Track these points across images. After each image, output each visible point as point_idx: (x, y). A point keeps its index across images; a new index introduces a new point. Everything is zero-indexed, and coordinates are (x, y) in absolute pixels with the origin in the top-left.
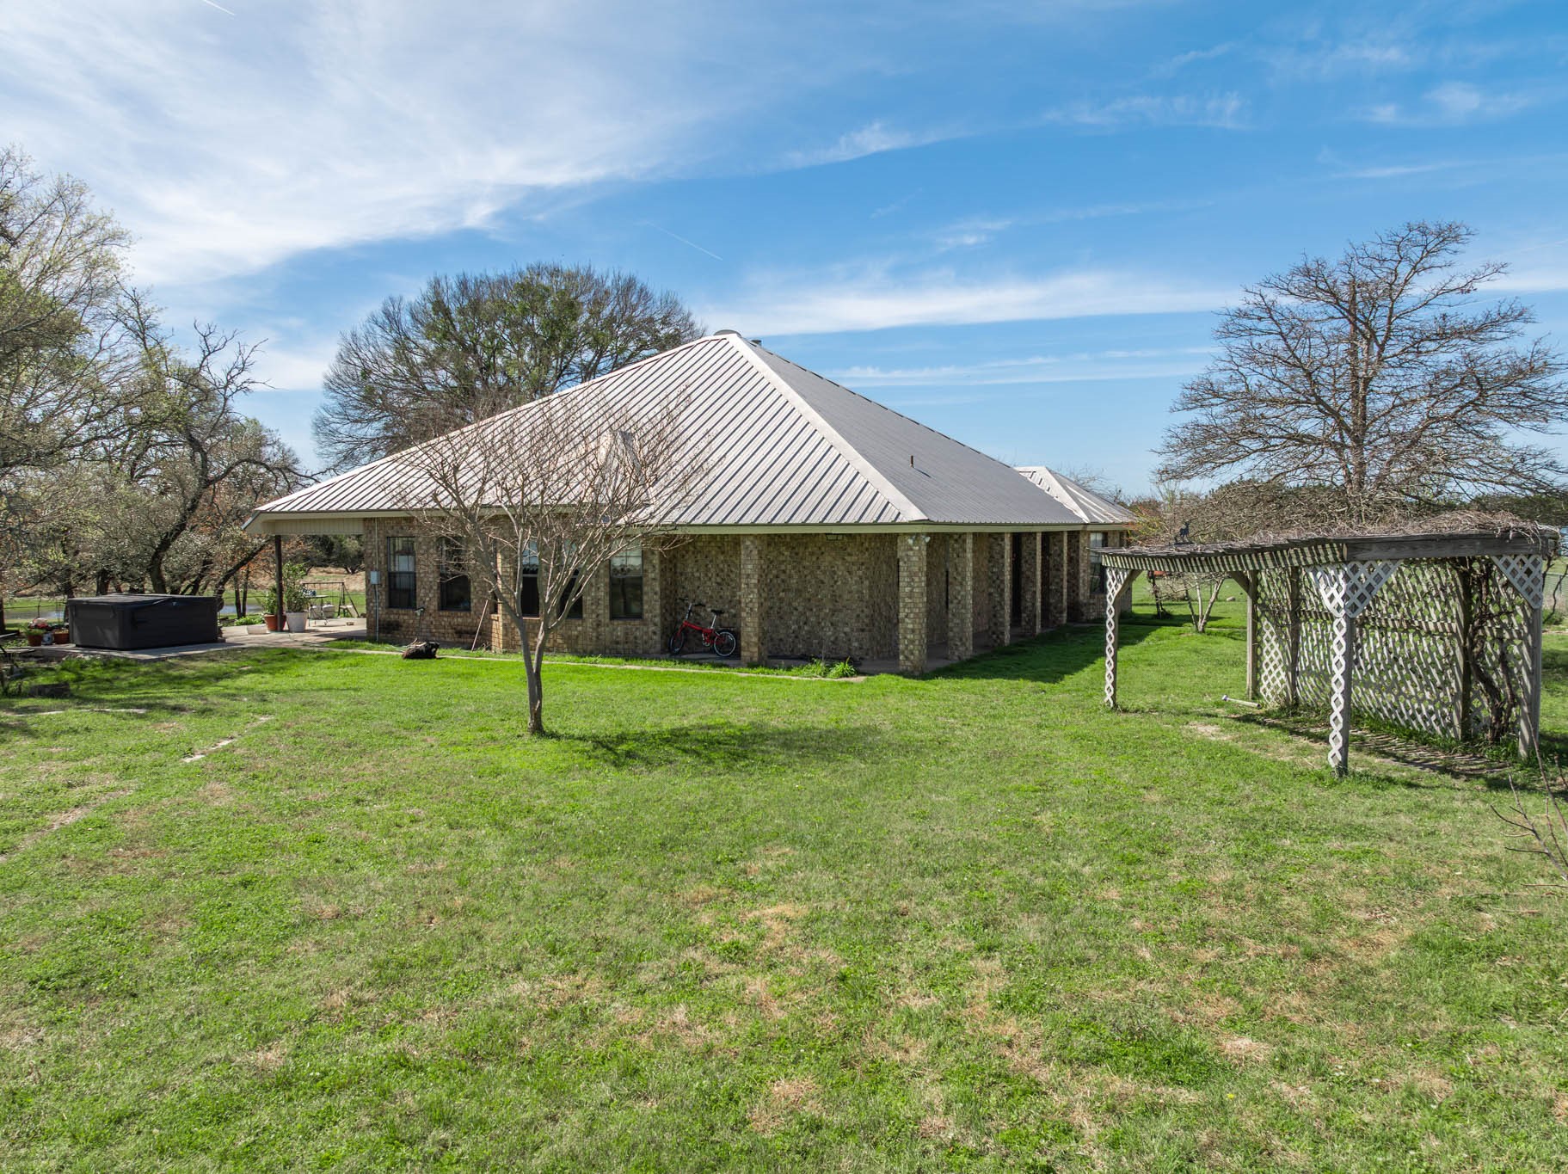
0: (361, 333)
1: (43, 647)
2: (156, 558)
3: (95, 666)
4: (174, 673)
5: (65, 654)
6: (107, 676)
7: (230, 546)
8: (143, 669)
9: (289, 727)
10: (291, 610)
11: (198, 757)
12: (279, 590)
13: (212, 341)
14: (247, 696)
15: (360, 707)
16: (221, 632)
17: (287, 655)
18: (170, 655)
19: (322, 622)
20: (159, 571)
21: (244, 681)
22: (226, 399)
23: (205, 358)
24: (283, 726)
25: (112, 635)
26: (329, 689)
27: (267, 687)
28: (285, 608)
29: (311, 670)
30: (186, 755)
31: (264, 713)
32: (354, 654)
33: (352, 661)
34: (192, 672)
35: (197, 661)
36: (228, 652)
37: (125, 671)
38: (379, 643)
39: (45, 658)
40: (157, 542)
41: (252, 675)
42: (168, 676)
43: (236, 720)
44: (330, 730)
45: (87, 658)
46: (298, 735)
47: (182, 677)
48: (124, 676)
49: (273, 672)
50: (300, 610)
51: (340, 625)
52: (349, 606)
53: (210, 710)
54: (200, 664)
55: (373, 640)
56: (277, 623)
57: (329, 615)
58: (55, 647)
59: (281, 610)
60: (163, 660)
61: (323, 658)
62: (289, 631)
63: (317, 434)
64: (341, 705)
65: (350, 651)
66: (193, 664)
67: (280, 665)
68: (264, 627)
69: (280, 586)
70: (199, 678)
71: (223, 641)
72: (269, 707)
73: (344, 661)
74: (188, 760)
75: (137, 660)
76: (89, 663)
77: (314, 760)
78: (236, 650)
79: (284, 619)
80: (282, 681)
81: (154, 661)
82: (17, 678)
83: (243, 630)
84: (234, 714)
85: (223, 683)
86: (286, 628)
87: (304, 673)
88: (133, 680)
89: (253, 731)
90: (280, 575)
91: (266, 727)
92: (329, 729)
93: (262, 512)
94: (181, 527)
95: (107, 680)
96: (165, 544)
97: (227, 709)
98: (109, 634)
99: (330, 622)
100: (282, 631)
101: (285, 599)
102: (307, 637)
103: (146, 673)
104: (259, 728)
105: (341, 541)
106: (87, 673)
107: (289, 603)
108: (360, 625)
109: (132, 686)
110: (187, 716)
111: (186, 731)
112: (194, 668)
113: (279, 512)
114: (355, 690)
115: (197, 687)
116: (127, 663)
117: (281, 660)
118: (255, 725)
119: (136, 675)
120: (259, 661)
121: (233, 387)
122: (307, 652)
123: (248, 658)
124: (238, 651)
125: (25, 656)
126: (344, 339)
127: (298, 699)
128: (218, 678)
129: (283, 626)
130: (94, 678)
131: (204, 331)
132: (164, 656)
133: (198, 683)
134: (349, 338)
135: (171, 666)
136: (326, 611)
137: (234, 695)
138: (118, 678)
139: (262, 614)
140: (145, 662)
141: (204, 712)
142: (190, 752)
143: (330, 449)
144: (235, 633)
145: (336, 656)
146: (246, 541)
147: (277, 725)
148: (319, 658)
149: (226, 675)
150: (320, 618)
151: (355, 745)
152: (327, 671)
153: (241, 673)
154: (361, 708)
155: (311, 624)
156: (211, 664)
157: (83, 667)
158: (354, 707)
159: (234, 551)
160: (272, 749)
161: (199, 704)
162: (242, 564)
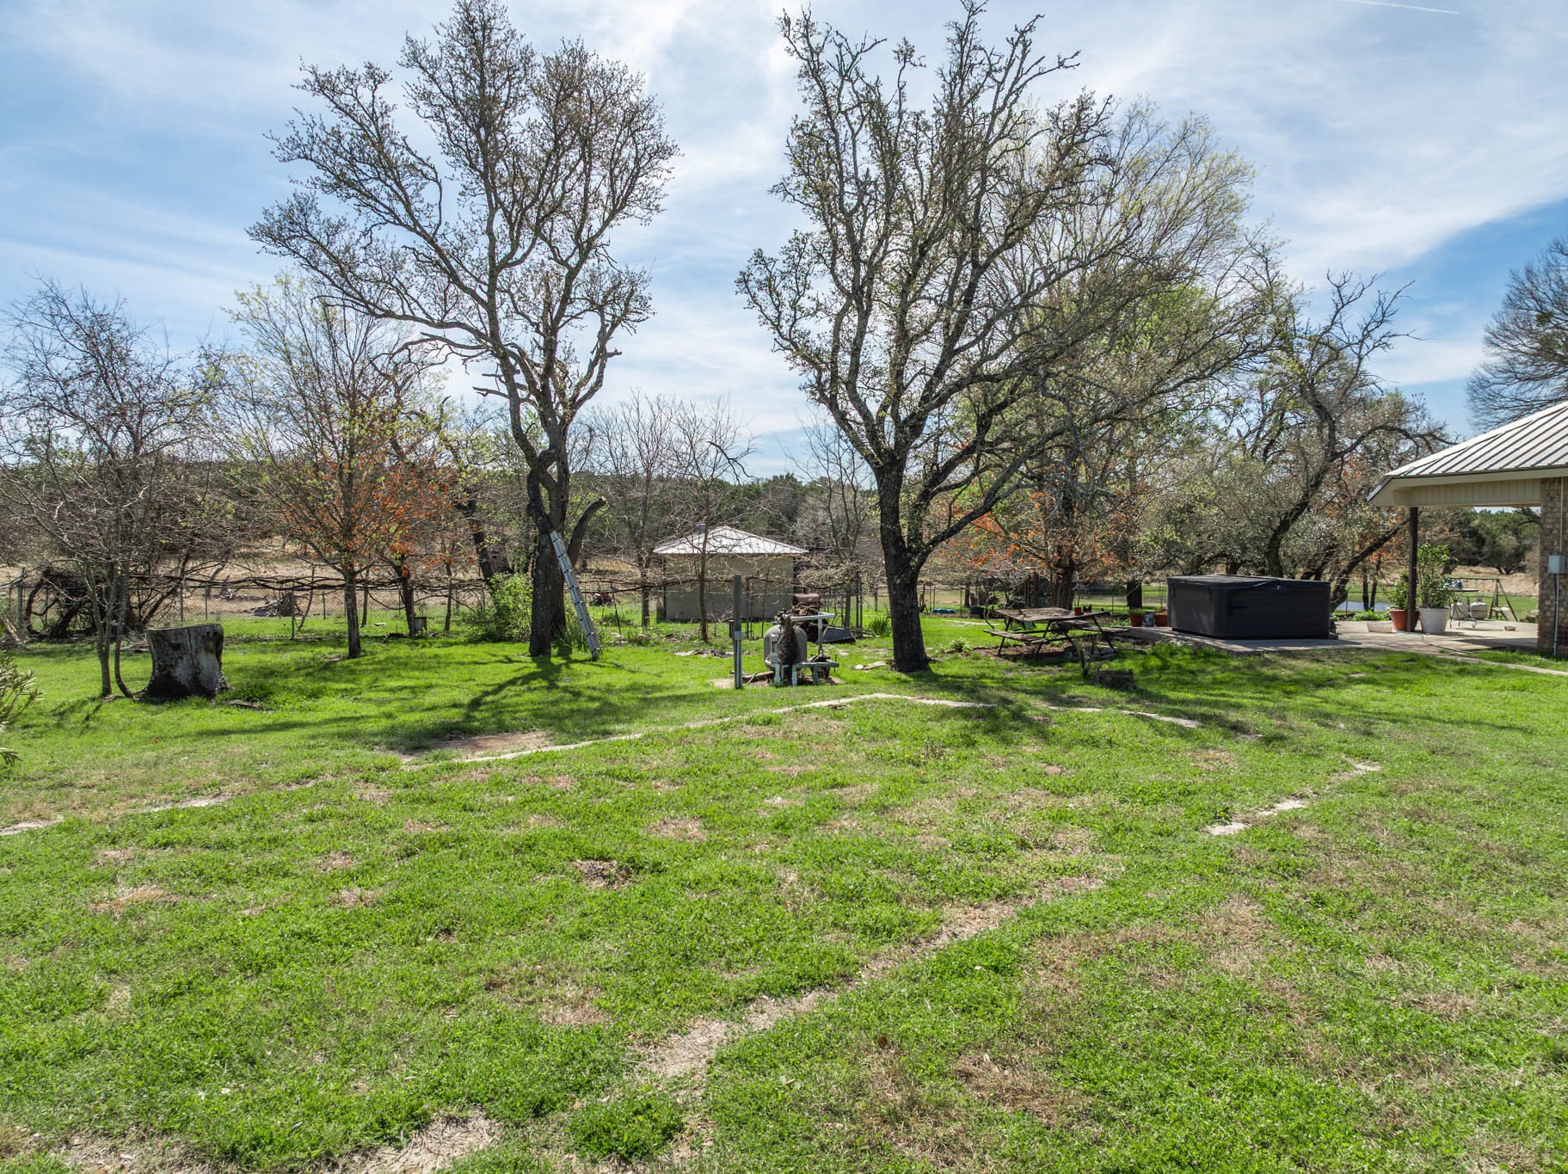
0: (1539, 267)
1: (1143, 628)
2: (1275, 542)
3: (1184, 654)
4: (1267, 671)
5: (1160, 637)
6: (1193, 667)
7: (1357, 530)
8: (1234, 663)
9: (1402, 794)
10: (1426, 604)
11: (1235, 827)
12: (1412, 579)
13: (1346, 291)
14: (1346, 719)
15: (1540, 771)
16: (1333, 627)
17: (1416, 662)
18: (1267, 649)
19: (1469, 624)
20: (1277, 556)
21: (1352, 694)
22: (1360, 359)
23: (1338, 311)
24: (1392, 790)
25: (1207, 620)
26: (1477, 723)
27: (1383, 706)
28: (1419, 601)
29: (1451, 688)
30: (1217, 819)
31: (1365, 757)
32: (1517, 671)
33: (1515, 681)
34: (1289, 672)
35: (1299, 660)
36: (1338, 652)
37: (1214, 664)
38: (1559, 658)
39: (1143, 640)
40: (1277, 523)
41: (1363, 686)
42: (1260, 674)
43: (1316, 762)
44: (1480, 813)
45: (1179, 643)
46: (1416, 815)
47: (1274, 678)
48: (1211, 668)
49: (1393, 685)
50: (1440, 606)
51: (1496, 630)
52: (1505, 609)
53: (1282, 738)
54: (1301, 664)
55: (1548, 654)
56: (1407, 619)
57: (1478, 615)
58: (1154, 629)
59: (1413, 603)
60: (1259, 654)
61: (1470, 673)
62: (1422, 632)
63: (1473, 399)
64: (1502, 761)
65: (1512, 666)
66: (1293, 662)
67: (1405, 676)
68: (1390, 625)
69: (1414, 573)
70: (1296, 682)
71: (1336, 638)
72: (1375, 746)
73: (1502, 681)
74: (1217, 830)
75: (1229, 651)
76: (1179, 649)
77: (1446, 885)
78: (1351, 649)
79: (1416, 616)
80: (1404, 701)
81: (1249, 654)
82: (1097, 660)
83: (1362, 627)
84: (1316, 752)
85: (1322, 693)
86: (1419, 627)
87: (1439, 691)
88: (1219, 676)
89: (1339, 790)
90: (1414, 560)
91: (1360, 787)
92: (1479, 810)
93: (1394, 477)
94: (1303, 506)
95: (1192, 672)
96: (1284, 526)
97: (1307, 741)
98: (1204, 618)
99: (1480, 625)
100: (1413, 631)
101: (1419, 590)
102: (1446, 642)
103: (1236, 668)
104: (1348, 788)
105: (1494, 537)
106: (1173, 661)
107: (1426, 596)
108: (1528, 632)
109: (1216, 682)
110: (1244, 743)
111: (1234, 767)
112: (1292, 668)
113: (1418, 476)
114: (1523, 730)
115: (1288, 694)
116: (1218, 653)
117: (1407, 670)
118: (1346, 777)
119: (1225, 668)
120: (1377, 668)
121: (1369, 342)
122: (1445, 661)
123: (1363, 662)
124: (1352, 652)
125: (1125, 636)
126: (1516, 279)
127: (1426, 738)
128: (1319, 685)
129: (1414, 624)
130: (1179, 667)
131: (1337, 280)
132: (1260, 649)
133: (1292, 688)
134: (1522, 275)
135: (1266, 663)
136: (1475, 610)
137: (1328, 716)
138: (1203, 671)
139: (1389, 608)
140: (1239, 654)
141: (1271, 740)
142: (1225, 817)
143: (1488, 418)
144: (1352, 629)
145: (1489, 672)
146: (1377, 525)
147: (1382, 786)
148: (1462, 672)
149: (1330, 683)
150: (1467, 618)
151: (1536, 860)
152: (1474, 693)
153: (1351, 681)
154: (1543, 776)
155: (1452, 626)
156: (1315, 666)
157: (1172, 654)
158: (1529, 771)
159: (1363, 536)
160: (1365, 839)
161: (1269, 725)
162: (1370, 551)
